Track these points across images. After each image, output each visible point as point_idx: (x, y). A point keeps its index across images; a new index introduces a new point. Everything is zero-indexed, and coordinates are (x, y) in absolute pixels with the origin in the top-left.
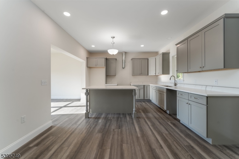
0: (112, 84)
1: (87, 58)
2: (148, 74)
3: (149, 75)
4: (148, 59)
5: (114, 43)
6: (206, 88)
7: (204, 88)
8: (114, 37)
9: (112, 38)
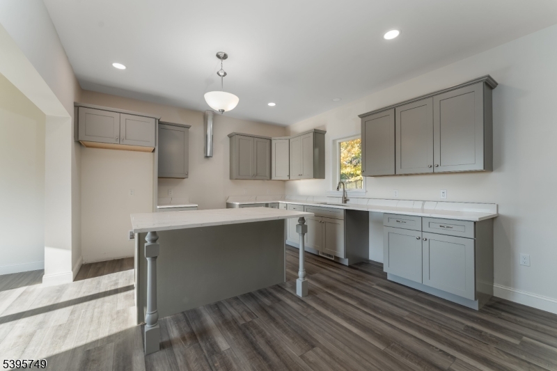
0: (170, 204)
1: (77, 107)
2: (271, 177)
3: (273, 178)
4: (271, 140)
5: (225, 74)
6: (423, 205)
7: (418, 206)
8: (225, 57)
9: (218, 56)
